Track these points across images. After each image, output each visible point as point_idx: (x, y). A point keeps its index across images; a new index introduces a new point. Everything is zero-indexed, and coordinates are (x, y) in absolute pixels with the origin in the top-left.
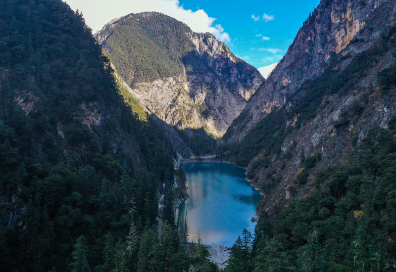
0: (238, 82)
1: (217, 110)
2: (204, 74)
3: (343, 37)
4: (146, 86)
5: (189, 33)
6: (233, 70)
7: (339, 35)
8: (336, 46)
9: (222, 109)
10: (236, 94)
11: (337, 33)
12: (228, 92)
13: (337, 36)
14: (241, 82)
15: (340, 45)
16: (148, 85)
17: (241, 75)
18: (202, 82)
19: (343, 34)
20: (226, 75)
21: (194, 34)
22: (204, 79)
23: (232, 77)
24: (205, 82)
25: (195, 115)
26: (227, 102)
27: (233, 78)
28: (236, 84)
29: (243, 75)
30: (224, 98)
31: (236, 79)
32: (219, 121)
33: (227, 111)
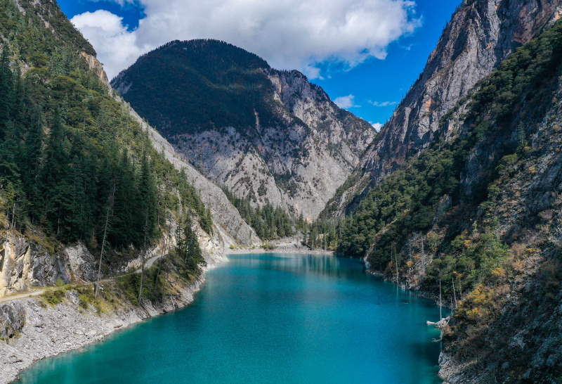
0: (343, 143)
1: (310, 183)
2: (289, 128)
3: (536, 14)
4: (191, 139)
5: (266, 69)
6: (335, 126)
7: (527, 13)
8: (521, 33)
9: (318, 181)
10: (341, 159)
11: (521, 8)
12: (328, 157)
13: (522, 14)
14: (348, 144)
15: (530, 30)
16: (193, 139)
17: (347, 134)
18: (285, 140)
19: (535, 9)
20: (325, 133)
21: (273, 72)
22: (288, 136)
23: (333, 135)
24: (290, 140)
25: (272, 187)
26: (327, 171)
27: (335, 137)
28: (339, 145)
29: (351, 134)
30: (321, 165)
31: (340, 139)
32: (313, 201)
33: (327, 185)
